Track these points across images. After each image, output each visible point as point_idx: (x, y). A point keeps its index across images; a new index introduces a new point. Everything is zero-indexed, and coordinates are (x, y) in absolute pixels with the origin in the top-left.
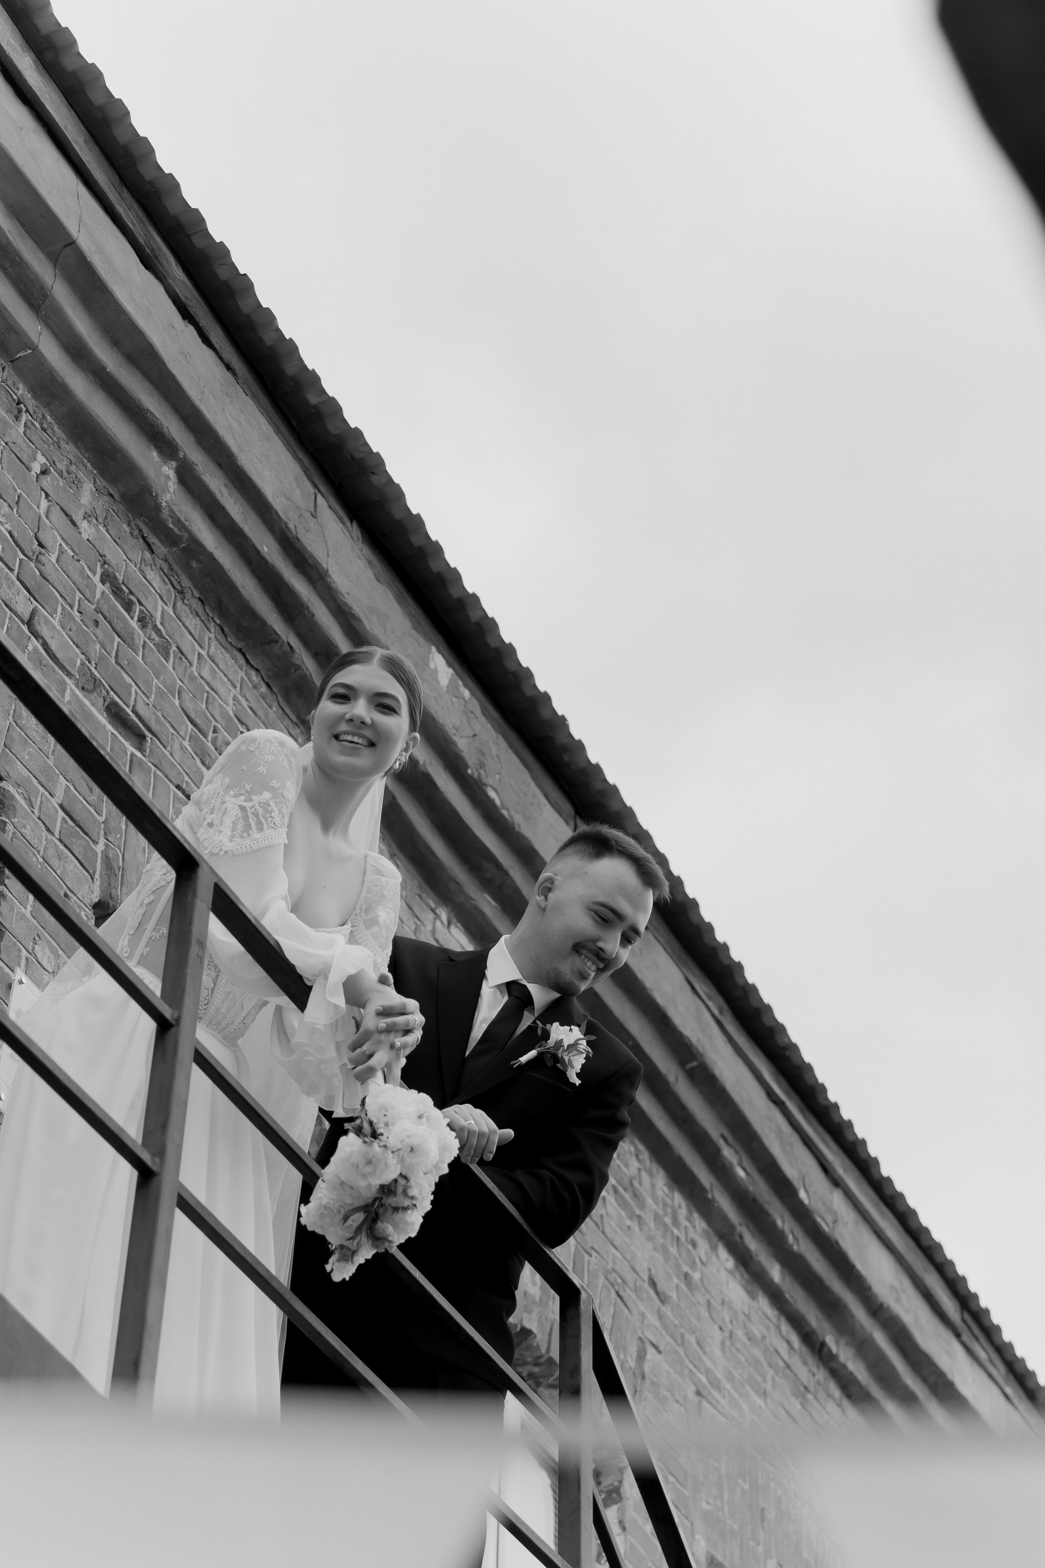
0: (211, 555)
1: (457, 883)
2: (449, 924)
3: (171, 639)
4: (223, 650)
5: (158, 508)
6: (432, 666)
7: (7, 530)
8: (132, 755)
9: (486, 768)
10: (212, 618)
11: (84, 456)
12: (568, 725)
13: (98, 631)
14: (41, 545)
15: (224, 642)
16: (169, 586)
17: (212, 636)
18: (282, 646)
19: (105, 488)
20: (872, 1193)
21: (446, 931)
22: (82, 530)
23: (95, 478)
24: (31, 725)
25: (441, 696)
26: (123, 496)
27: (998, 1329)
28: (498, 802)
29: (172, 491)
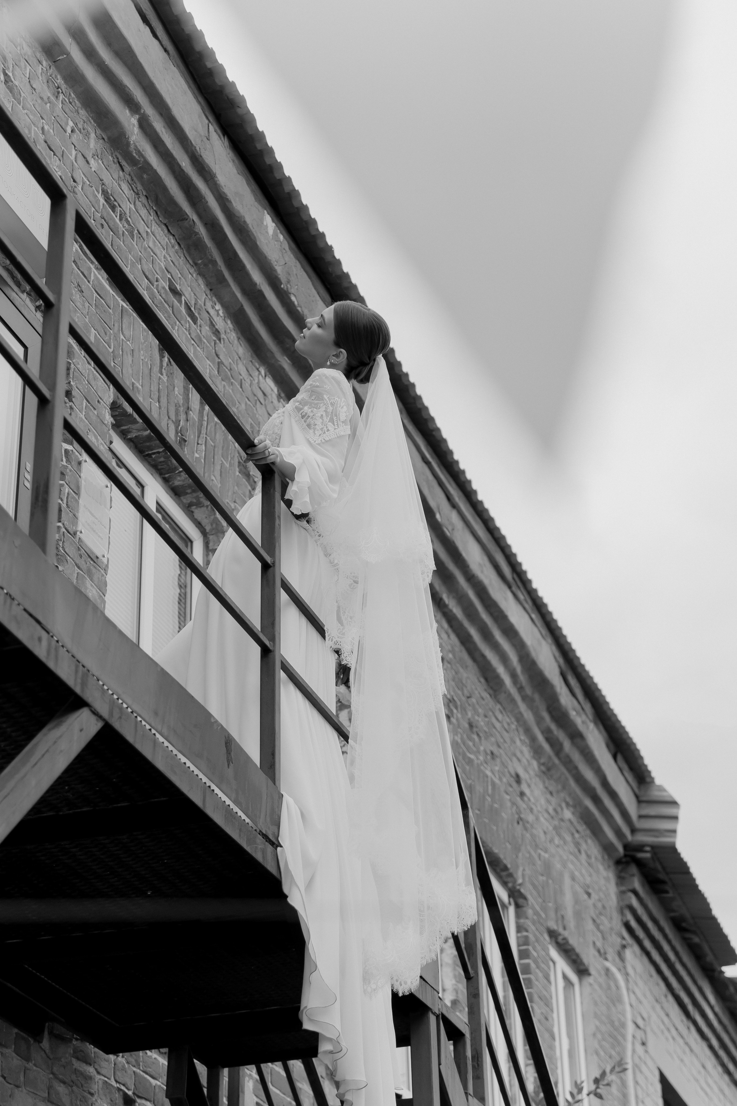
0: (155, 171)
1: (272, 352)
2: (265, 376)
3: (135, 226)
4: (157, 226)
5: (128, 144)
6: (265, 223)
7: (59, 175)
8: (122, 306)
9: (291, 283)
10: (152, 207)
11: (90, 116)
12: (333, 251)
13: (103, 231)
14: (74, 181)
15: (158, 221)
16: (132, 191)
17: (152, 218)
18: (189, 222)
19: (101, 135)
20: (471, 510)
21: (264, 381)
22: (91, 166)
23: (95, 129)
24: (77, 299)
25: (269, 242)
26: (109, 138)
27: (530, 581)
28: (296, 303)
29: (136, 133)
